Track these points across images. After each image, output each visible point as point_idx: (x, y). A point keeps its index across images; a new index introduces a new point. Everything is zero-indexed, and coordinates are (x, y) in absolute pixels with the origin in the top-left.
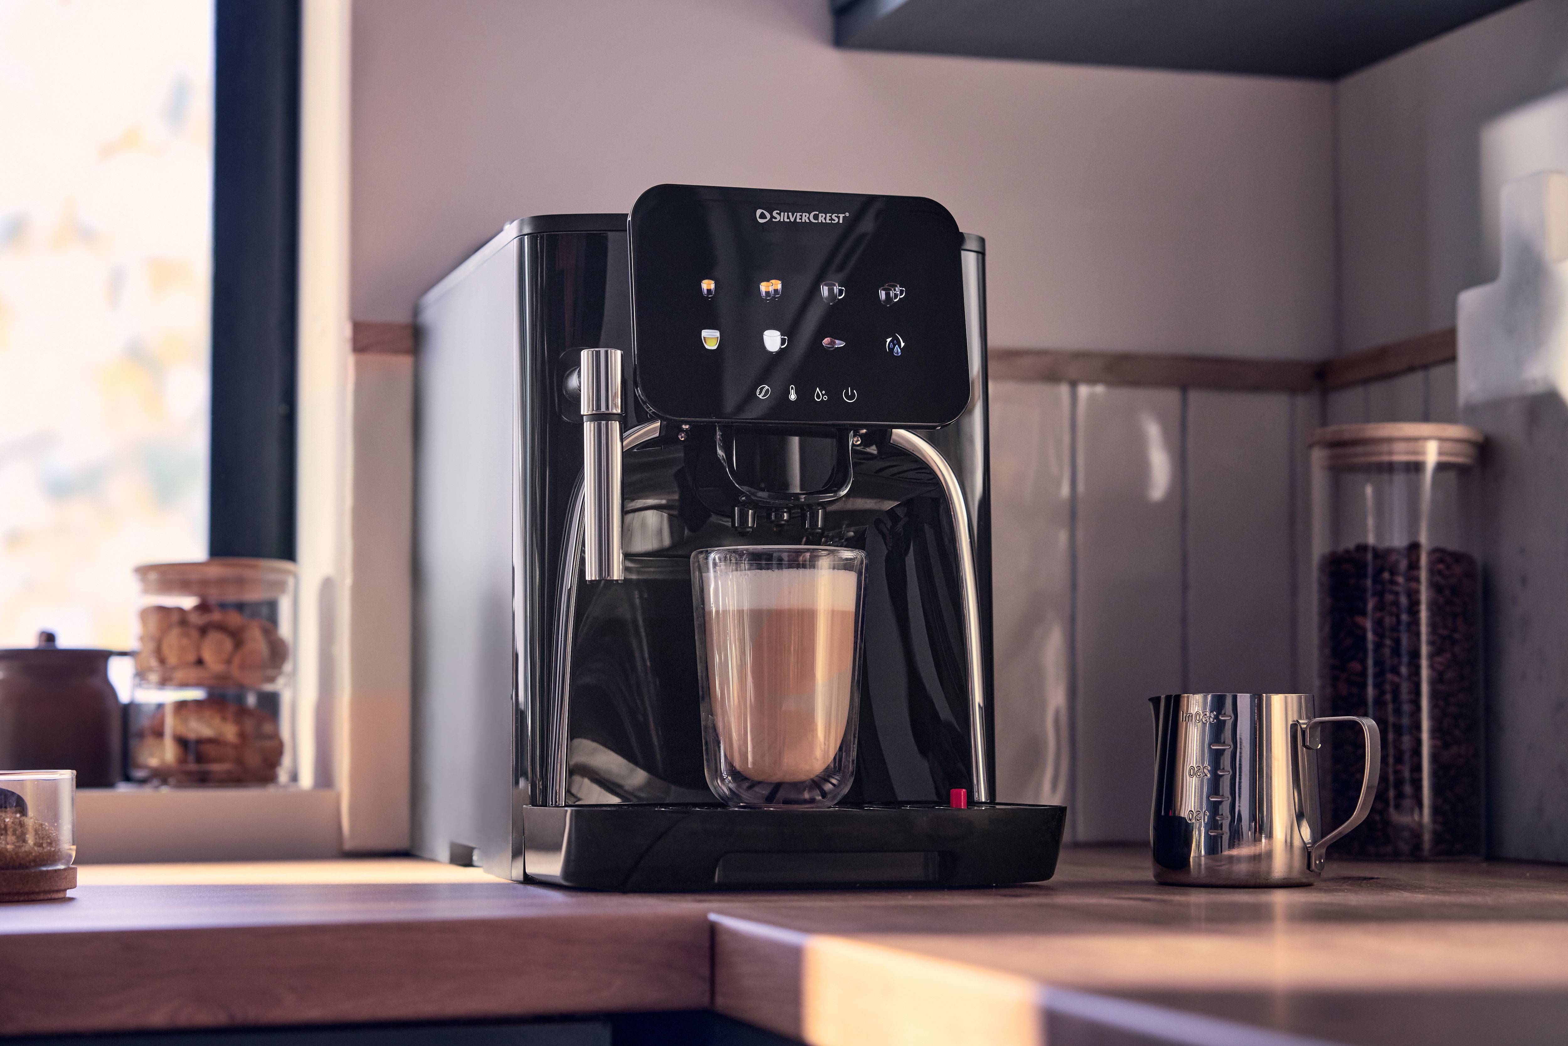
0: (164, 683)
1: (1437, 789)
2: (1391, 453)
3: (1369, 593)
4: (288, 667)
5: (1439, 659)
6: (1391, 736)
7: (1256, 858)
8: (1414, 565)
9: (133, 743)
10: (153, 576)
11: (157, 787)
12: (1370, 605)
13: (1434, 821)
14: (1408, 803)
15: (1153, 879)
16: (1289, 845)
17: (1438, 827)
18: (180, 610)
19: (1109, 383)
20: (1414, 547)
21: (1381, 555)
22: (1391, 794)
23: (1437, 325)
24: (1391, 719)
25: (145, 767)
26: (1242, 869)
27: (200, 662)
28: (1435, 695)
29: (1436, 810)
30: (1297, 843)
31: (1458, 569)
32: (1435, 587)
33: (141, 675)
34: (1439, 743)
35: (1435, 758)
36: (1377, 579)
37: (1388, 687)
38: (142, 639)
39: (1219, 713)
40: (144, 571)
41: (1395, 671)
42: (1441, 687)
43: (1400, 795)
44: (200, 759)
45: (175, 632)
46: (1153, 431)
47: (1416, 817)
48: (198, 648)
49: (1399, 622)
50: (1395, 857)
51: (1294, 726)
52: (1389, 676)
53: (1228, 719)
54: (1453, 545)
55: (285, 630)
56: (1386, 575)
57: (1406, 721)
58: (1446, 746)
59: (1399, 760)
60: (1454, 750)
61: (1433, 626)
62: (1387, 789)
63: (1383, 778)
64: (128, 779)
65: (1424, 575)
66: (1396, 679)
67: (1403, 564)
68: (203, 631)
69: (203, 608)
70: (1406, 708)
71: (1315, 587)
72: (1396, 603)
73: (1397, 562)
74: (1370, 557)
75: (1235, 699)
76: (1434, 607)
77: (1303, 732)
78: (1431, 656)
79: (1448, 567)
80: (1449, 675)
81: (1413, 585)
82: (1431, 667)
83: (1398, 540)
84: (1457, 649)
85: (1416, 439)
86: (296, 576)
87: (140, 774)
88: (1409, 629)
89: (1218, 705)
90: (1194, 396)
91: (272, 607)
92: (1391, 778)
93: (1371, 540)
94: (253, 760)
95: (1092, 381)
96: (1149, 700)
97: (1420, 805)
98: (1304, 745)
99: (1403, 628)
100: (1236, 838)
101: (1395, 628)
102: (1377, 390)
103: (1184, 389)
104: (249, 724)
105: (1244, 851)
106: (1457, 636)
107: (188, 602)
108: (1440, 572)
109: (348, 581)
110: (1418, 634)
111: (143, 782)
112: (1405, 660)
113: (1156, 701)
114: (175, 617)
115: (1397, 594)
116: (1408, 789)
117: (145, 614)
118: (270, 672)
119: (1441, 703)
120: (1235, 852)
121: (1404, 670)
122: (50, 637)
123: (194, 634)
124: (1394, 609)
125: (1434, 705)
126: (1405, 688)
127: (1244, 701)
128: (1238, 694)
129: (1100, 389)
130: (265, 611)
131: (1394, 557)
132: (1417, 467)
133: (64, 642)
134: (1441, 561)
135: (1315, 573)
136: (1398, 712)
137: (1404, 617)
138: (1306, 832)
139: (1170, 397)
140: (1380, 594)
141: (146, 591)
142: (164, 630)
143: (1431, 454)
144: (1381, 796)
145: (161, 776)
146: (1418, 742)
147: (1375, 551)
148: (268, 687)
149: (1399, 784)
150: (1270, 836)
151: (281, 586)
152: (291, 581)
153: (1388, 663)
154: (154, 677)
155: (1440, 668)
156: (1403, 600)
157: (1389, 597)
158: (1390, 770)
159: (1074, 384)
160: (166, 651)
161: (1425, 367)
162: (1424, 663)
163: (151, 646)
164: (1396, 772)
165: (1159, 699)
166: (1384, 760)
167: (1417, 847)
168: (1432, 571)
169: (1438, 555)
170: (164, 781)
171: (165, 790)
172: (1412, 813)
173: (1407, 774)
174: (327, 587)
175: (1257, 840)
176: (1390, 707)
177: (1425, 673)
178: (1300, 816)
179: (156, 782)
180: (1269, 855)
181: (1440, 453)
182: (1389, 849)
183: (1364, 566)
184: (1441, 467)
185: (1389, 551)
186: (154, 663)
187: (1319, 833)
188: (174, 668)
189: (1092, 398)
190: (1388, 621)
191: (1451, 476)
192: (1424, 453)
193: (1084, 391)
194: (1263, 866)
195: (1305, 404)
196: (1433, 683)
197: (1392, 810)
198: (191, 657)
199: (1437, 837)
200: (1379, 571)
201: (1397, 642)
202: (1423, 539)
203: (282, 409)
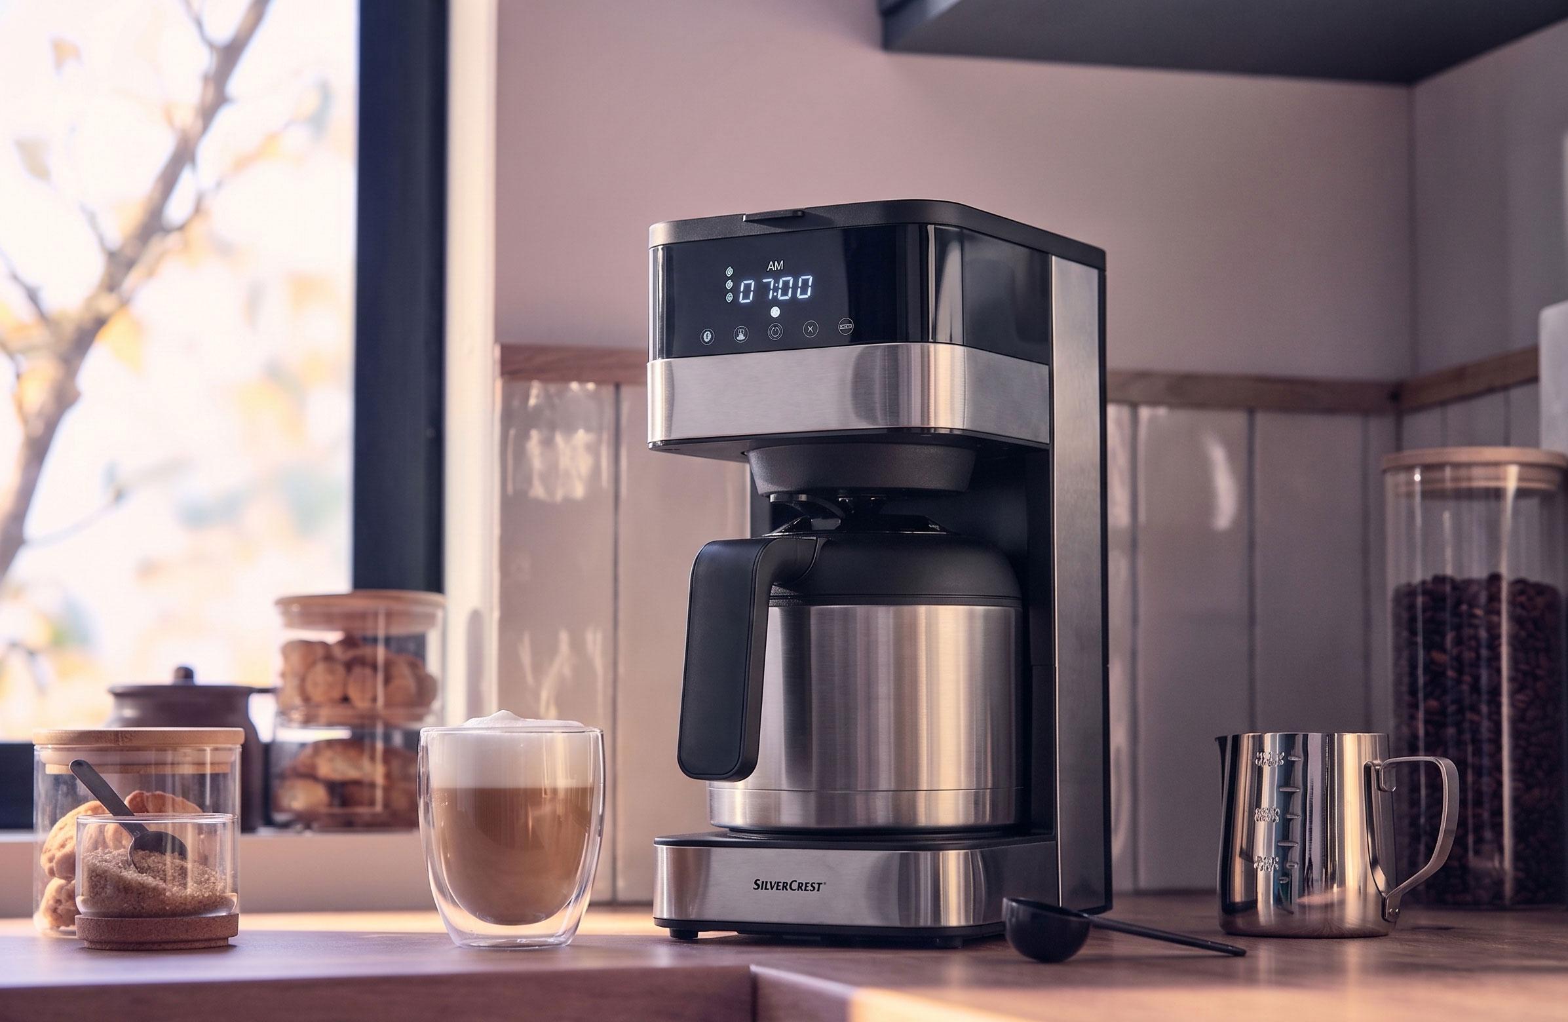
0: (309, 721)
1: (1518, 834)
2: (1470, 479)
3: (1448, 627)
4: (436, 705)
5: (1520, 697)
6: (1470, 778)
7: (1328, 907)
8: (1494, 598)
9: (276, 783)
10: (295, 608)
11: (300, 832)
12: (1450, 637)
13: (1516, 868)
14: (1486, 848)
15: (1220, 928)
16: (1363, 892)
17: (1521, 875)
18: (324, 645)
19: (1171, 406)
20: (1495, 578)
21: (1461, 587)
22: (1471, 839)
23: (1518, 343)
24: (1470, 759)
25: (289, 810)
26: (1315, 918)
27: (345, 699)
28: (1516, 735)
29: (1517, 857)
30: (1371, 890)
31: (1540, 601)
32: (1515, 619)
33: (284, 713)
34: (1520, 785)
35: (1516, 801)
36: (1456, 613)
37: (1466, 725)
38: (283, 675)
39: (1288, 754)
40: (285, 604)
41: (1475, 709)
42: (1521, 726)
43: (1479, 840)
44: (345, 801)
45: (320, 668)
46: (1218, 455)
47: (1497, 864)
48: (345, 685)
49: (1478, 657)
50: (1475, 906)
51: (1367, 769)
52: (1469, 715)
53: (1298, 759)
54: (1534, 577)
55: (433, 665)
56: (1464, 607)
57: (1486, 761)
58: (1528, 788)
59: (1478, 803)
60: (1536, 792)
61: (1515, 662)
62: (1465, 835)
63: (1462, 822)
64: (269, 822)
65: (1504, 607)
66: (1475, 718)
67: (1483, 598)
68: (349, 666)
69: (349, 642)
70: (1486, 747)
71: (1389, 621)
72: (1476, 638)
73: (1476, 596)
74: (1448, 588)
75: (1305, 738)
76: (1514, 640)
77: (1378, 772)
78: (1513, 694)
79: (1530, 599)
80: (1530, 714)
81: (1495, 618)
82: (1513, 705)
83: (1477, 571)
84: (1539, 685)
85: (1497, 464)
86: (443, 607)
87: (280, 817)
88: (1489, 666)
89: (1288, 743)
90: (1261, 419)
91: (420, 643)
92: (1470, 821)
93: (1449, 571)
94: (400, 802)
95: (1154, 403)
96: (1216, 739)
97: (1501, 849)
98: (1379, 788)
99: (1483, 663)
100: (1307, 884)
101: (1476, 663)
102: (1455, 412)
103: (1251, 411)
104: (396, 764)
105: (1316, 898)
106: (1539, 672)
107: (332, 637)
108: (1522, 606)
109: (496, 614)
110: (1498, 671)
111: (285, 826)
112: (1485, 697)
113: (1222, 741)
114: (320, 652)
115: (1476, 627)
116: (1488, 835)
117: (289, 649)
118: (418, 710)
119: (1522, 743)
120: (1306, 900)
121: (1484, 709)
122: (187, 673)
123: (340, 670)
124: (1473, 643)
125: (1515, 747)
126: (1485, 724)
127: (1315, 740)
128: (1310, 734)
129: (1162, 412)
130: (412, 646)
131: (1474, 588)
132: (1497, 494)
133: (203, 678)
134: (1522, 593)
135: (1389, 605)
136: (1478, 752)
137: (1484, 652)
138: (1380, 878)
139: (1236, 420)
140: (1458, 628)
141: (290, 624)
142: (309, 665)
143: (1511, 480)
144: (1460, 841)
145: (306, 820)
146: (1500, 784)
147: (1452, 580)
148: (414, 726)
149: (1478, 829)
150: (1342, 883)
151: (430, 619)
152: (440, 614)
153: (1467, 702)
154: (297, 716)
155: (1521, 705)
156: (1483, 634)
157: (1467, 632)
158: (1470, 812)
159: (1134, 406)
160: (310, 688)
161: (1505, 388)
162: (1505, 700)
163: (295, 682)
164: (1475, 816)
165: (1225, 738)
166: (1463, 803)
167: (1498, 895)
168: (1512, 603)
169: (1520, 587)
170: (308, 827)
171: (308, 835)
172: (1492, 859)
173: (1486, 816)
174: (476, 619)
175: (1328, 886)
176: (1470, 749)
177: (1505, 710)
178: (1374, 863)
179: (299, 827)
180: (1342, 902)
181: (1521, 479)
182: (1469, 898)
183: (1443, 599)
184: (1521, 493)
185: (1469, 582)
186: (297, 701)
187: (1394, 880)
188: (318, 706)
189: (1153, 420)
190: (1468, 655)
191: (1533, 504)
192: (1505, 479)
193: (1145, 413)
194: (1336, 914)
195: (1380, 428)
196: (1514, 722)
197: (1471, 854)
198: (337, 694)
199: (1520, 885)
200: (1458, 603)
201: (1477, 679)
202: (1504, 570)
203: (429, 433)
